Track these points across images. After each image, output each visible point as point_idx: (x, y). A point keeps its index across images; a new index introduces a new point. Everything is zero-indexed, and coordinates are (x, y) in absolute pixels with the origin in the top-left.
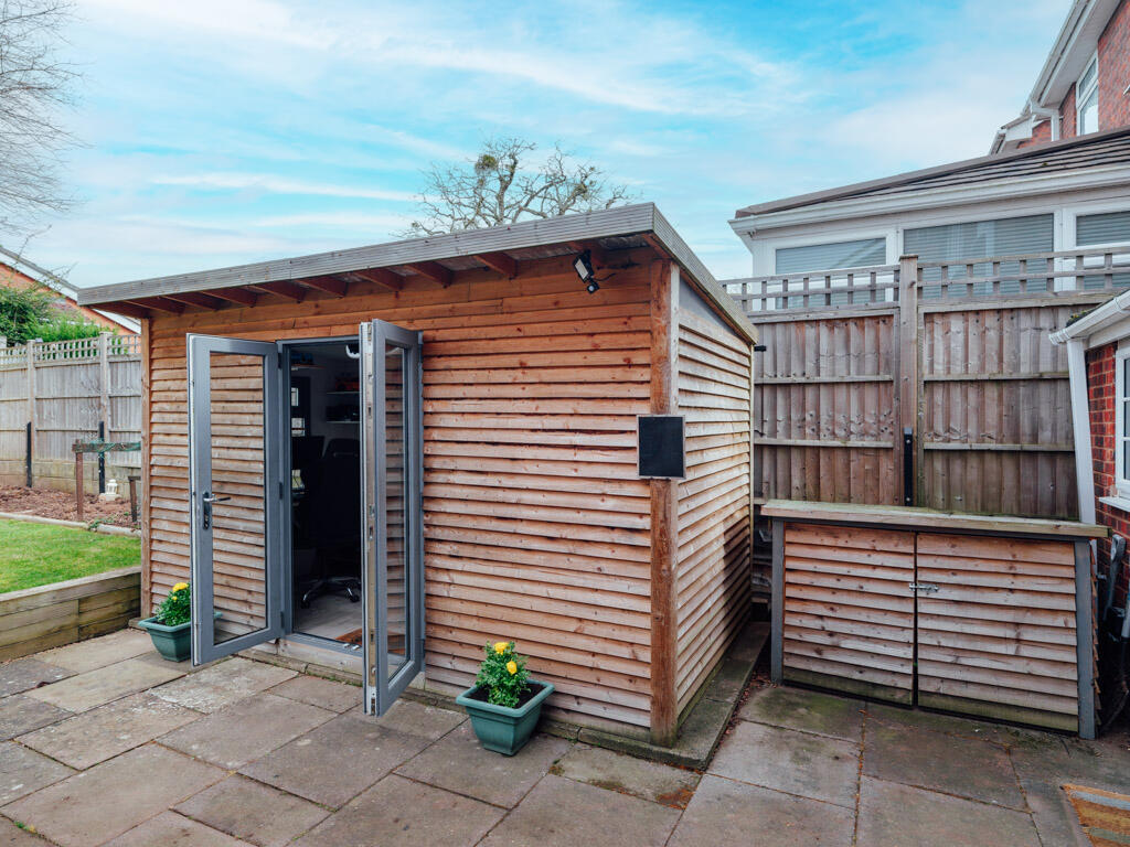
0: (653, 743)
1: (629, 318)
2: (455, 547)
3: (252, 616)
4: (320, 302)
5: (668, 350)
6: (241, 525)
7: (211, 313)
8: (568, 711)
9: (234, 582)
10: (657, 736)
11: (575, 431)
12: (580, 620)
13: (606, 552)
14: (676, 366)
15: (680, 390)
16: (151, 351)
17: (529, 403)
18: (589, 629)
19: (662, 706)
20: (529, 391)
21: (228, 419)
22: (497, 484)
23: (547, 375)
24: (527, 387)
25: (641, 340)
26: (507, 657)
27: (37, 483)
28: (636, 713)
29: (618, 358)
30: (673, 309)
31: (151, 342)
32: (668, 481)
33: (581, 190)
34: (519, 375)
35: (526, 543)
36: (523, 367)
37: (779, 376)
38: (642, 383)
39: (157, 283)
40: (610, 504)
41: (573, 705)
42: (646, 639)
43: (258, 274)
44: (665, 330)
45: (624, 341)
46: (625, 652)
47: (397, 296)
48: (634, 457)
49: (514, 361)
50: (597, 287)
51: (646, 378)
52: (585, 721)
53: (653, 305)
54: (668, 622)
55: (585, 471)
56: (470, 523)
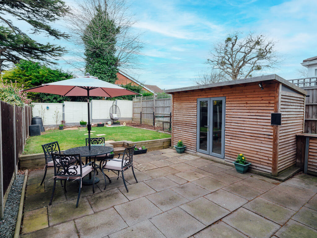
0: (272, 176)
1: (270, 94)
2: (232, 137)
3: (191, 147)
4: (206, 91)
5: (278, 100)
6: (190, 131)
7: (185, 93)
8: (254, 169)
9: (188, 141)
10: (273, 174)
11: (257, 116)
12: (257, 152)
13: (263, 139)
14: (280, 103)
15: (281, 108)
16: (174, 100)
17: (248, 110)
18: (259, 153)
19: (274, 169)
20: (248, 108)
21: (188, 112)
22: (240, 125)
23: (251, 105)
24: (248, 107)
25: (273, 98)
26: (242, 156)
27: (142, 123)
28: (269, 170)
29: (267, 102)
30: (280, 92)
31: (174, 98)
32: (277, 126)
33: (258, 43)
34: (246, 105)
35: (246, 137)
36: (247, 103)
37: (314, 102)
38: (272, 107)
39: (179, 89)
40: (264, 130)
41: (255, 168)
42: (271, 156)
43: (197, 87)
44: (278, 96)
45: (269, 98)
46: (267, 158)
47: (221, 90)
48: (270, 121)
49: (245, 102)
50: (263, 89)
51: (273, 106)
52: (257, 171)
53: (275, 91)
54: (276, 153)
55: (259, 123)
56: (235, 132)
